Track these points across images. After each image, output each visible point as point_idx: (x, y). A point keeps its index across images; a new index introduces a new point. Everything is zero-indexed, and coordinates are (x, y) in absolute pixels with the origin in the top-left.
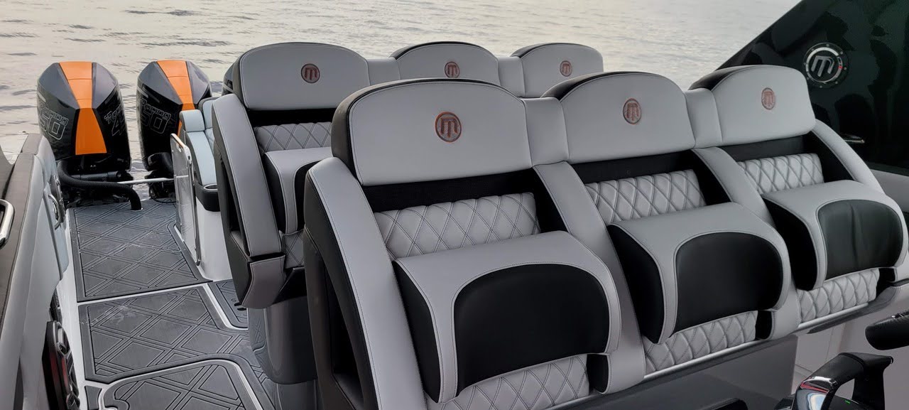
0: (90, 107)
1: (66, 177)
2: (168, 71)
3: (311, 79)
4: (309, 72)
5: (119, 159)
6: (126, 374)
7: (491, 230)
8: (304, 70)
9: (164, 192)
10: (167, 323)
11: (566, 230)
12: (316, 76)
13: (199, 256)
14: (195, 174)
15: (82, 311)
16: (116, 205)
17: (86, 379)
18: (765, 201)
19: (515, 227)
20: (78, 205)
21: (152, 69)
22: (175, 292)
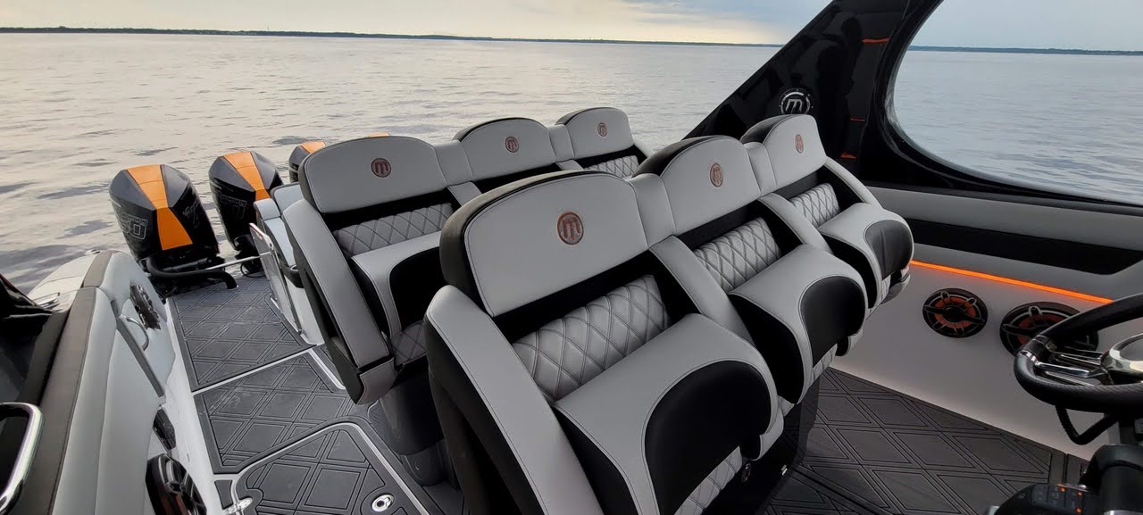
0: (167, 206)
1: (157, 272)
2: (235, 162)
3: (382, 173)
4: (379, 167)
5: (207, 247)
6: (252, 459)
7: (629, 327)
8: (374, 166)
9: (255, 268)
10: (283, 397)
11: (698, 312)
12: (387, 169)
13: (299, 326)
14: (278, 255)
15: (199, 401)
16: (213, 286)
17: (215, 474)
18: (824, 237)
19: (647, 316)
20: (176, 293)
21: (220, 164)
22: (284, 363)
